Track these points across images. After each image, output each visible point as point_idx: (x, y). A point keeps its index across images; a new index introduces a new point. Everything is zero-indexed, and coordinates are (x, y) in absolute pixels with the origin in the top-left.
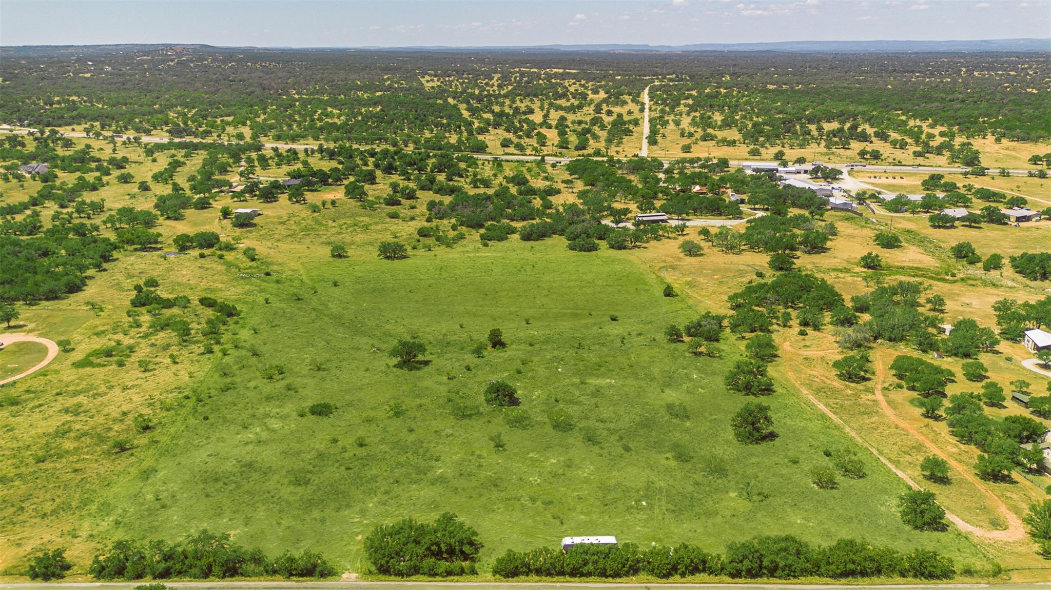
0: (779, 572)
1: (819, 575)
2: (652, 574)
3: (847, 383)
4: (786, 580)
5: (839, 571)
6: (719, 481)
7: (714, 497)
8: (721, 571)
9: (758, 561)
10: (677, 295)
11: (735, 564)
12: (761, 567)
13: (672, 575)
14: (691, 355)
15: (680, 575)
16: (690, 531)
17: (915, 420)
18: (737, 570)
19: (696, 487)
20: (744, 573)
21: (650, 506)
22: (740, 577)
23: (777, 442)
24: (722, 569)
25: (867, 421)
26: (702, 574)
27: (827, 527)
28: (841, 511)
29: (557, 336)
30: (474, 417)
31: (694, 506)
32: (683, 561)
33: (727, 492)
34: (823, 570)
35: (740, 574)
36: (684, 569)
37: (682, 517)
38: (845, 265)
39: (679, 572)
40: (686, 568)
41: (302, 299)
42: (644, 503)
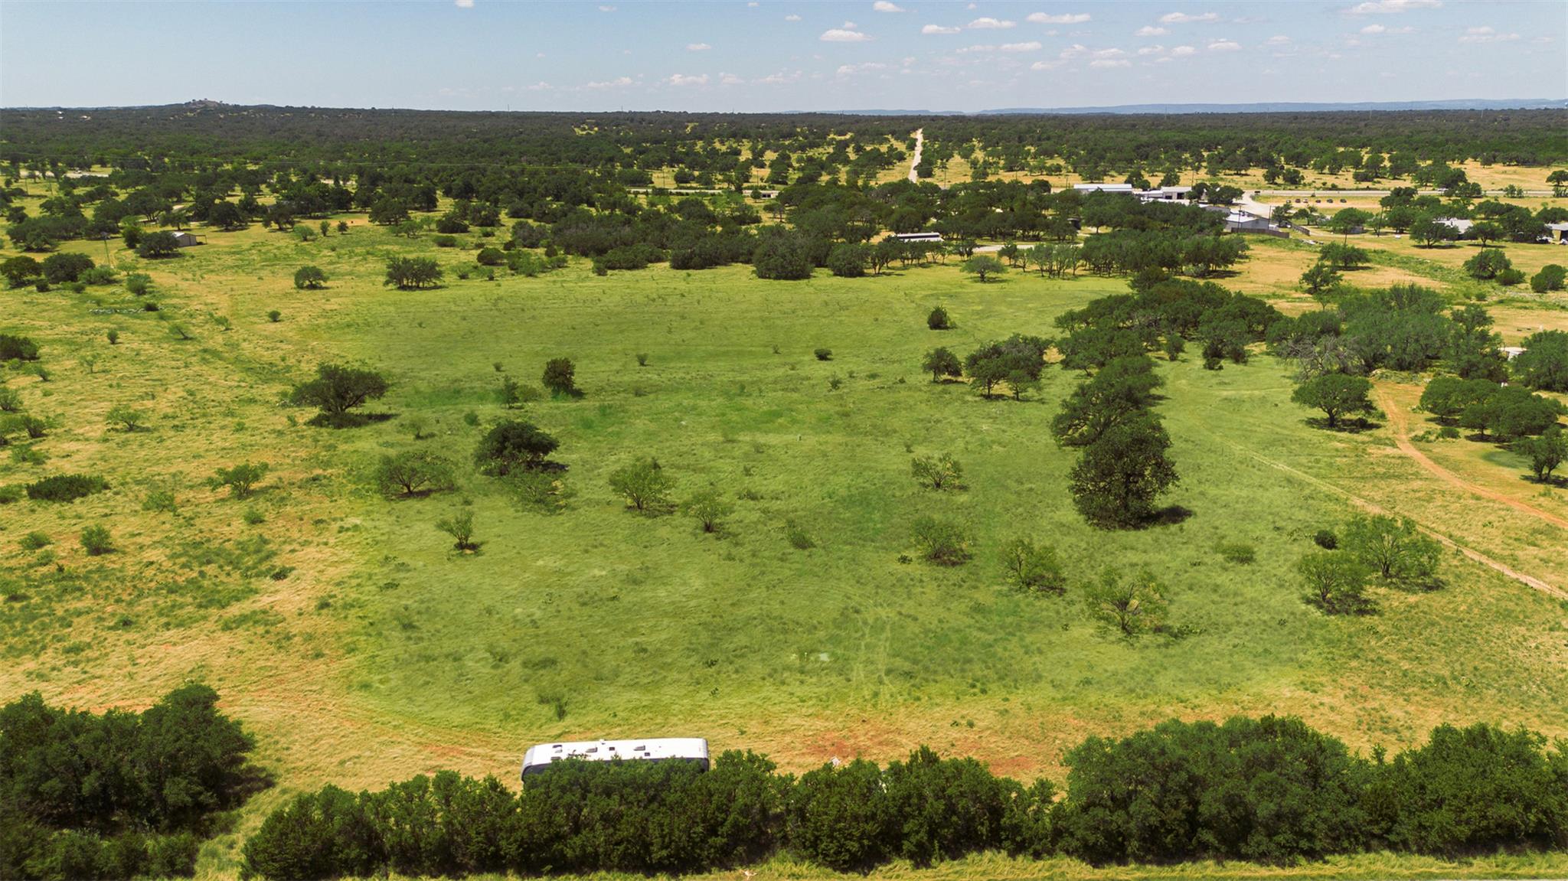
0: (1258, 839)
1: (1393, 847)
2: (813, 858)
3: (1329, 432)
4: (1282, 866)
5: (1463, 831)
6: (1044, 603)
7: (1029, 639)
8: (1054, 842)
9: (1184, 800)
10: (954, 327)
11: (1100, 813)
12: (1193, 821)
13: (885, 860)
14: (977, 399)
15: (911, 856)
16: (955, 724)
17: (1512, 485)
18: (1108, 835)
19: (978, 617)
20: (1133, 845)
21: (841, 667)
22: (1122, 861)
23: (1189, 523)
24: (1058, 834)
25: (1402, 488)
26: (988, 854)
27: (1376, 705)
28: (1405, 665)
29: (699, 381)
30: (433, 495)
31: (969, 661)
32: (920, 809)
33: (1066, 628)
34: (1405, 829)
35: (1121, 847)
36: (923, 836)
37: (933, 689)
38: (1272, 290)
39: (906, 845)
40: (932, 834)
41: (191, 339)
42: (824, 657)
